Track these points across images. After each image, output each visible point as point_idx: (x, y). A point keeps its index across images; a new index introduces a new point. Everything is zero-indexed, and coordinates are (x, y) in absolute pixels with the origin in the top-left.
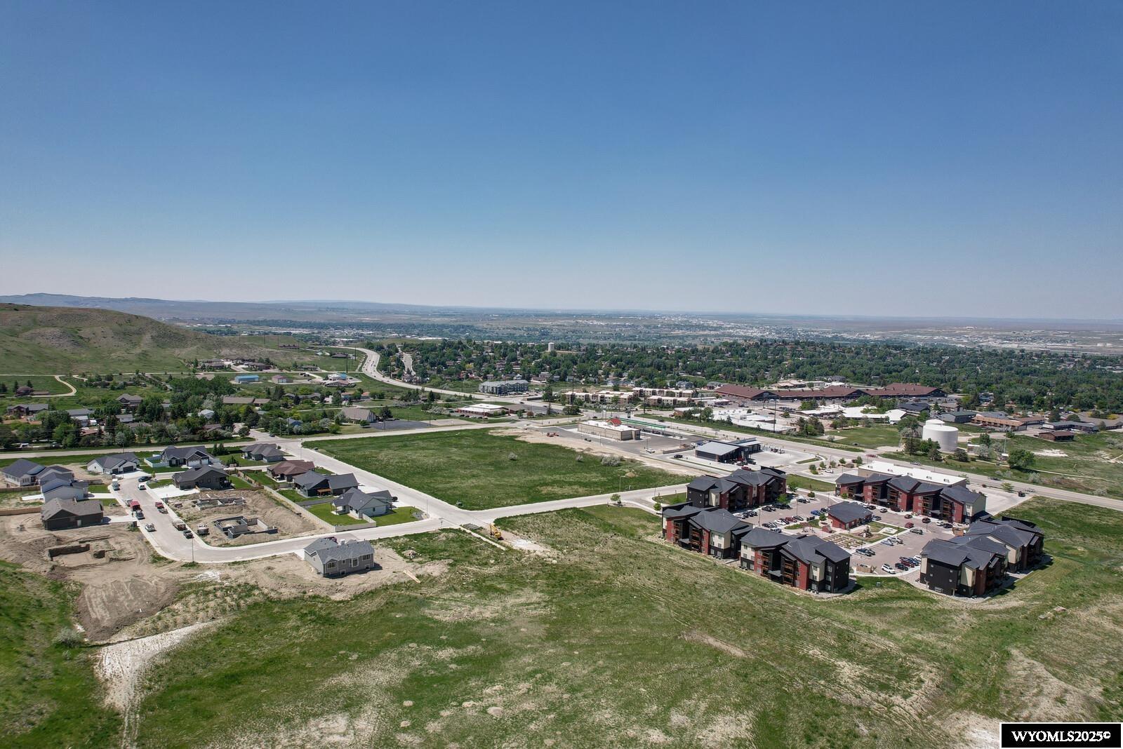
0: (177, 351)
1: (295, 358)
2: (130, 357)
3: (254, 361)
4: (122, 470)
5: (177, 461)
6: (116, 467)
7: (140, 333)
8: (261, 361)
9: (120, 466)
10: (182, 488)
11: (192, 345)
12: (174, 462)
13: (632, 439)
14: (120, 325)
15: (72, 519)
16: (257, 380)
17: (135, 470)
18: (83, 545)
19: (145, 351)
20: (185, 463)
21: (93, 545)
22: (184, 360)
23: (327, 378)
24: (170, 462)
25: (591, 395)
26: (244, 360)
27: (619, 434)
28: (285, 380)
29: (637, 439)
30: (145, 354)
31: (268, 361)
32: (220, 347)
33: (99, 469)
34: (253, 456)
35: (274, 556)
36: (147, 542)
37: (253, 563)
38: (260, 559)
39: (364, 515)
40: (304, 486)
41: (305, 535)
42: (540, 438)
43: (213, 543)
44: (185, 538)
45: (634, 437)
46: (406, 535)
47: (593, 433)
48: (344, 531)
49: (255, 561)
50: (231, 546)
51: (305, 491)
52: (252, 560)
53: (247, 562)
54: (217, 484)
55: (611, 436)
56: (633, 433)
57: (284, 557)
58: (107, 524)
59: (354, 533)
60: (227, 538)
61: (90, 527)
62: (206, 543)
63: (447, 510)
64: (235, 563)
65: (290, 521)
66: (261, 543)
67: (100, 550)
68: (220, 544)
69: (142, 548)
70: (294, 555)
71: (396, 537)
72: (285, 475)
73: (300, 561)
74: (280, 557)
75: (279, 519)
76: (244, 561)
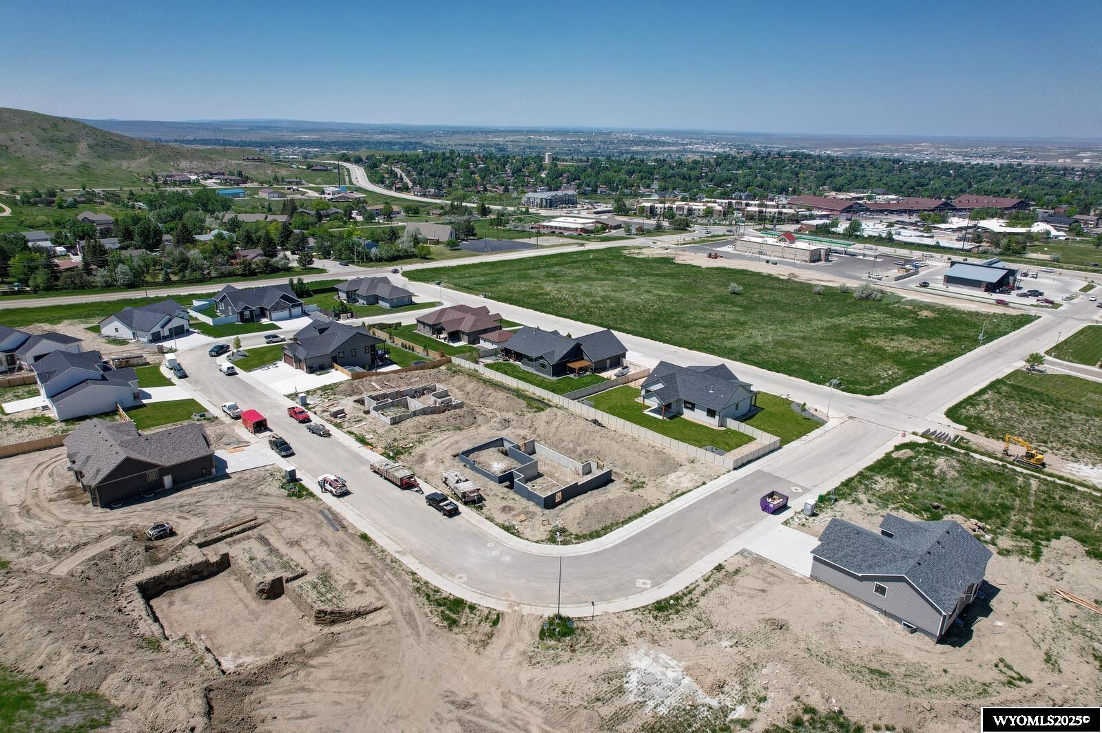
0: (125, 164)
1: (269, 172)
2: (67, 170)
3: (223, 174)
4: (167, 333)
5: (251, 312)
6: (157, 329)
7: (72, 140)
8: (231, 174)
9: (163, 327)
10: (311, 370)
11: (143, 156)
12: (247, 313)
13: (819, 260)
15: (152, 475)
16: (242, 195)
17: (188, 333)
18: (212, 554)
19: (85, 163)
20: (264, 316)
22: (138, 174)
23: (323, 193)
24: (241, 314)
25: (675, 206)
26: (211, 174)
27: (808, 254)
28: (276, 195)
29: (827, 260)
30: (85, 166)
31: (240, 174)
32: (178, 159)
33: (125, 333)
34: (362, 297)
35: (719, 568)
36: (364, 537)
37: (703, 601)
38: (704, 586)
39: (729, 420)
40: (541, 358)
41: (686, 484)
42: (702, 260)
43: (528, 533)
44: (439, 515)
45: (823, 257)
46: (869, 468)
47: (760, 253)
48: (743, 465)
49: (697, 592)
50: (580, 538)
51: (543, 366)
52: (689, 591)
53: (686, 601)
54: (368, 357)
55: (793, 257)
56: (823, 253)
57: (748, 570)
58: (227, 476)
59: (767, 470)
60: (538, 510)
61: (195, 489)
62: (507, 529)
63: (830, 396)
64: (661, 607)
65: (615, 446)
66: (631, 519)
67: (270, 577)
68: (543, 533)
69: (368, 559)
70: (760, 560)
71: (861, 474)
72: (464, 333)
73: (803, 581)
74: (737, 572)
75: (581, 440)
76: (677, 598)
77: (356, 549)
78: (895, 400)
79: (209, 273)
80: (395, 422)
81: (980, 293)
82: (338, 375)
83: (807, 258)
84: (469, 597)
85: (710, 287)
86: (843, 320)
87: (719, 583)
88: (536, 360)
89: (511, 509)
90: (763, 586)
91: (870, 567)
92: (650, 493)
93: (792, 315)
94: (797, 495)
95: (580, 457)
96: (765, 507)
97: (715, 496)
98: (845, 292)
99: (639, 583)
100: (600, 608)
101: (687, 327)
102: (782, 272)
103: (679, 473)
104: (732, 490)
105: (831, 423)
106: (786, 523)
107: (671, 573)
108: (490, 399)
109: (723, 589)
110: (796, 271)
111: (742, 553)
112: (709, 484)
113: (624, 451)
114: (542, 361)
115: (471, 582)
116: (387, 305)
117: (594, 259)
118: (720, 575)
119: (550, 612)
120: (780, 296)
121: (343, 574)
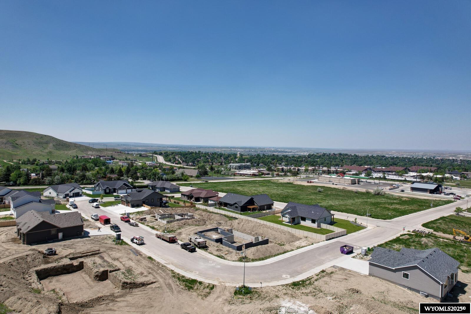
0: (66, 152)
1: (124, 157)
2: (43, 153)
3: (105, 156)
4: (72, 195)
5: (110, 190)
6: (68, 192)
7: (47, 143)
8: (108, 156)
9: (70, 192)
10: (133, 206)
11: (73, 149)
12: (108, 191)
13: (355, 184)
14: (37, 139)
15: (53, 232)
16: (111, 163)
17: (81, 196)
18: (76, 263)
19: (51, 151)
20: (115, 192)
21: (88, 262)
22: (71, 156)
24: (105, 190)
25: (292, 168)
26: (100, 156)
27: (350, 181)
29: (359, 184)
31: (112, 156)
32: (87, 151)
33: (54, 194)
34: (158, 188)
35: (323, 271)
36: (150, 258)
37: (316, 283)
38: (316, 277)
39: (322, 224)
40: (236, 203)
41: (303, 244)
42: (305, 184)
43: (229, 258)
44: (187, 252)
45: (357, 182)
46: (390, 241)
47: (330, 181)
48: (330, 239)
49: (313, 280)
50: (253, 260)
51: (236, 207)
52: (309, 279)
53: (308, 282)
54: (159, 203)
55: (344, 182)
56: (356, 180)
57: (338, 272)
58: (89, 237)
59: (341, 241)
60: (234, 251)
61: (72, 240)
62: (219, 257)
63: (367, 220)
64: (295, 285)
65: (270, 231)
66: (278, 254)
67: (102, 269)
68: (236, 258)
69: (151, 265)
70: (342, 269)
71: (386, 243)
72: (201, 198)
73: (365, 276)
74: (332, 273)
75: (254, 229)
76: (303, 281)
77: (145, 263)
78: (397, 222)
79: (94, 182)
80: (168, 222)
81: (428, 194)
82: (145, 208)
83: (350, 183)
84: (199, 279)
85: (309, 190)
86: (369, 200)
87: (324, 276)
88: (233, 205)
89: (221, 250)
90: (345, 277)
91: (398, 265)
92: (287, 247)
93: (346, 198)
94: (357, 249)
95: (254, 235)
96: (343, 252)
97: (318, 248)
98: (368, 193)
99: (284, 276)
100: (264, 285)
101: (300, 199)
102: (340, 187)
103: (300, 241)
104: (327, 246)
105: (369, 228)
106: (353, 257)
107: (299, 273)
108: (213, 217)
109: (326, 279)
110: (346, 187)
111: (334, 267)
112: (315, 245)
113: (274, 233)
114: (236, 205)
115: (200, 274)
116: (169, 191)
117: (258, 182)
118: (324, 274)
119: (239, 285)
120: (340, 193)
121: (137, 269)
